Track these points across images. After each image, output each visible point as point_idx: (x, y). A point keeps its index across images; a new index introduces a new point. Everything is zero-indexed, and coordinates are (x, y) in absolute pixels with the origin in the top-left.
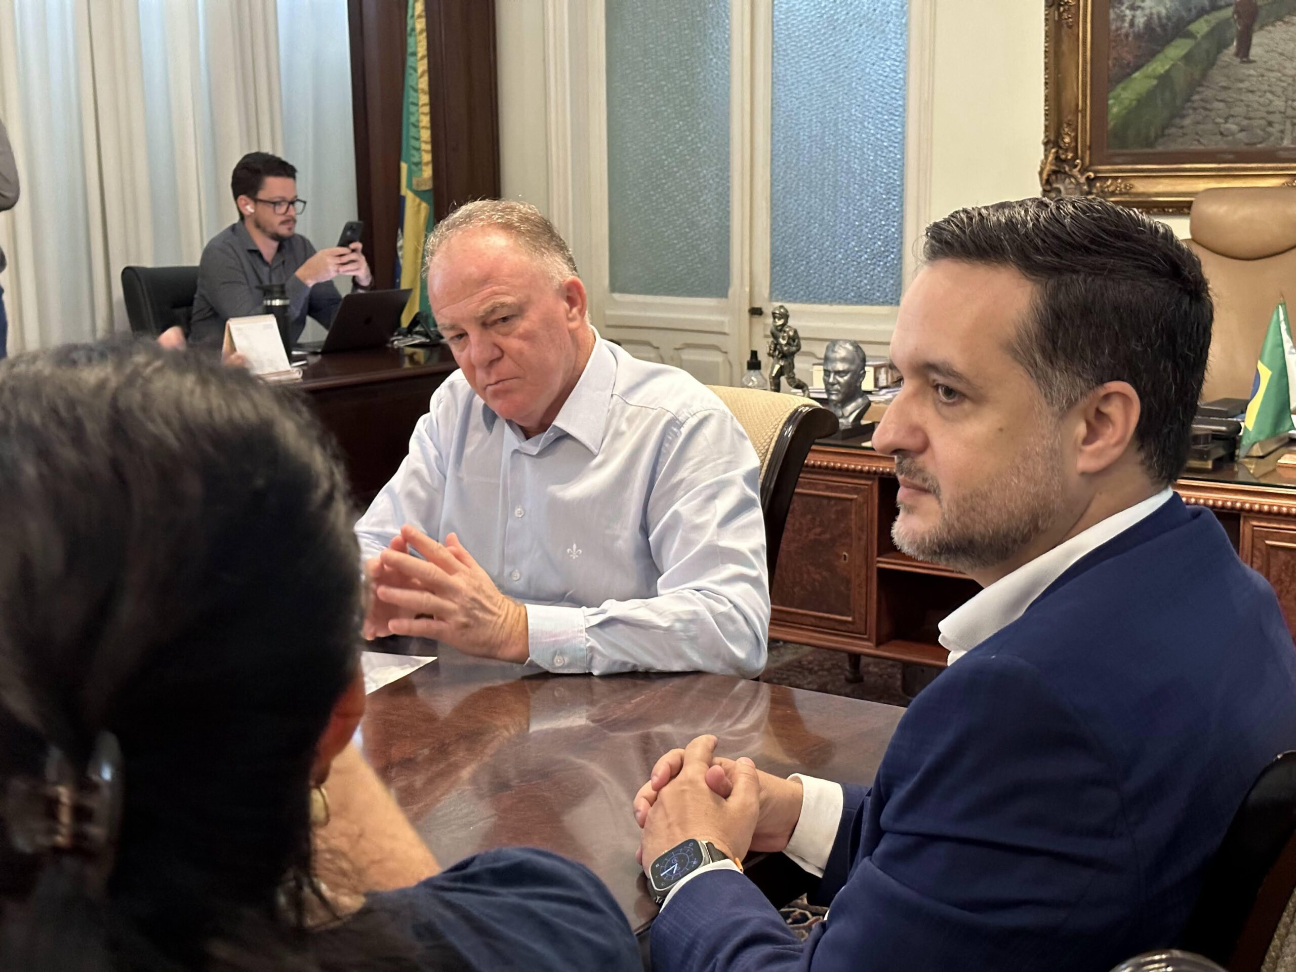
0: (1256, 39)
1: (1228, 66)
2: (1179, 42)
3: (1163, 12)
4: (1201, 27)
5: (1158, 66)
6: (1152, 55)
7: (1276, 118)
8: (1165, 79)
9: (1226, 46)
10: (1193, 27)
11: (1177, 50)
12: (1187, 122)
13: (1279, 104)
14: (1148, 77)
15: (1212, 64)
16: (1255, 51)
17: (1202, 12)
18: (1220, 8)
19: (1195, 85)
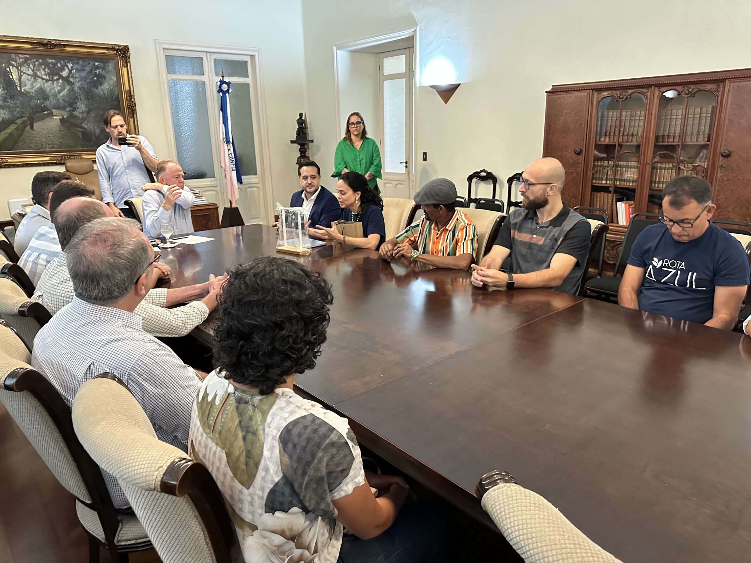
0: (35, 125)
1: (28, 131)
2: (13, 125)
3: (7, 117)
4: (19, 121)
5: (9, 130)
6: (6, 128)
7: (44, 143)
8: (10, 134)
9: (27, 126)
10: (16, 121)
11: (12, 127)
12: (19, 144)
13: (44, 140)
14: (6, 133)
15: (24, 130)
16: (34, 128)
17: (18, 118)
18: (23, 117)
19: (20, 135)
